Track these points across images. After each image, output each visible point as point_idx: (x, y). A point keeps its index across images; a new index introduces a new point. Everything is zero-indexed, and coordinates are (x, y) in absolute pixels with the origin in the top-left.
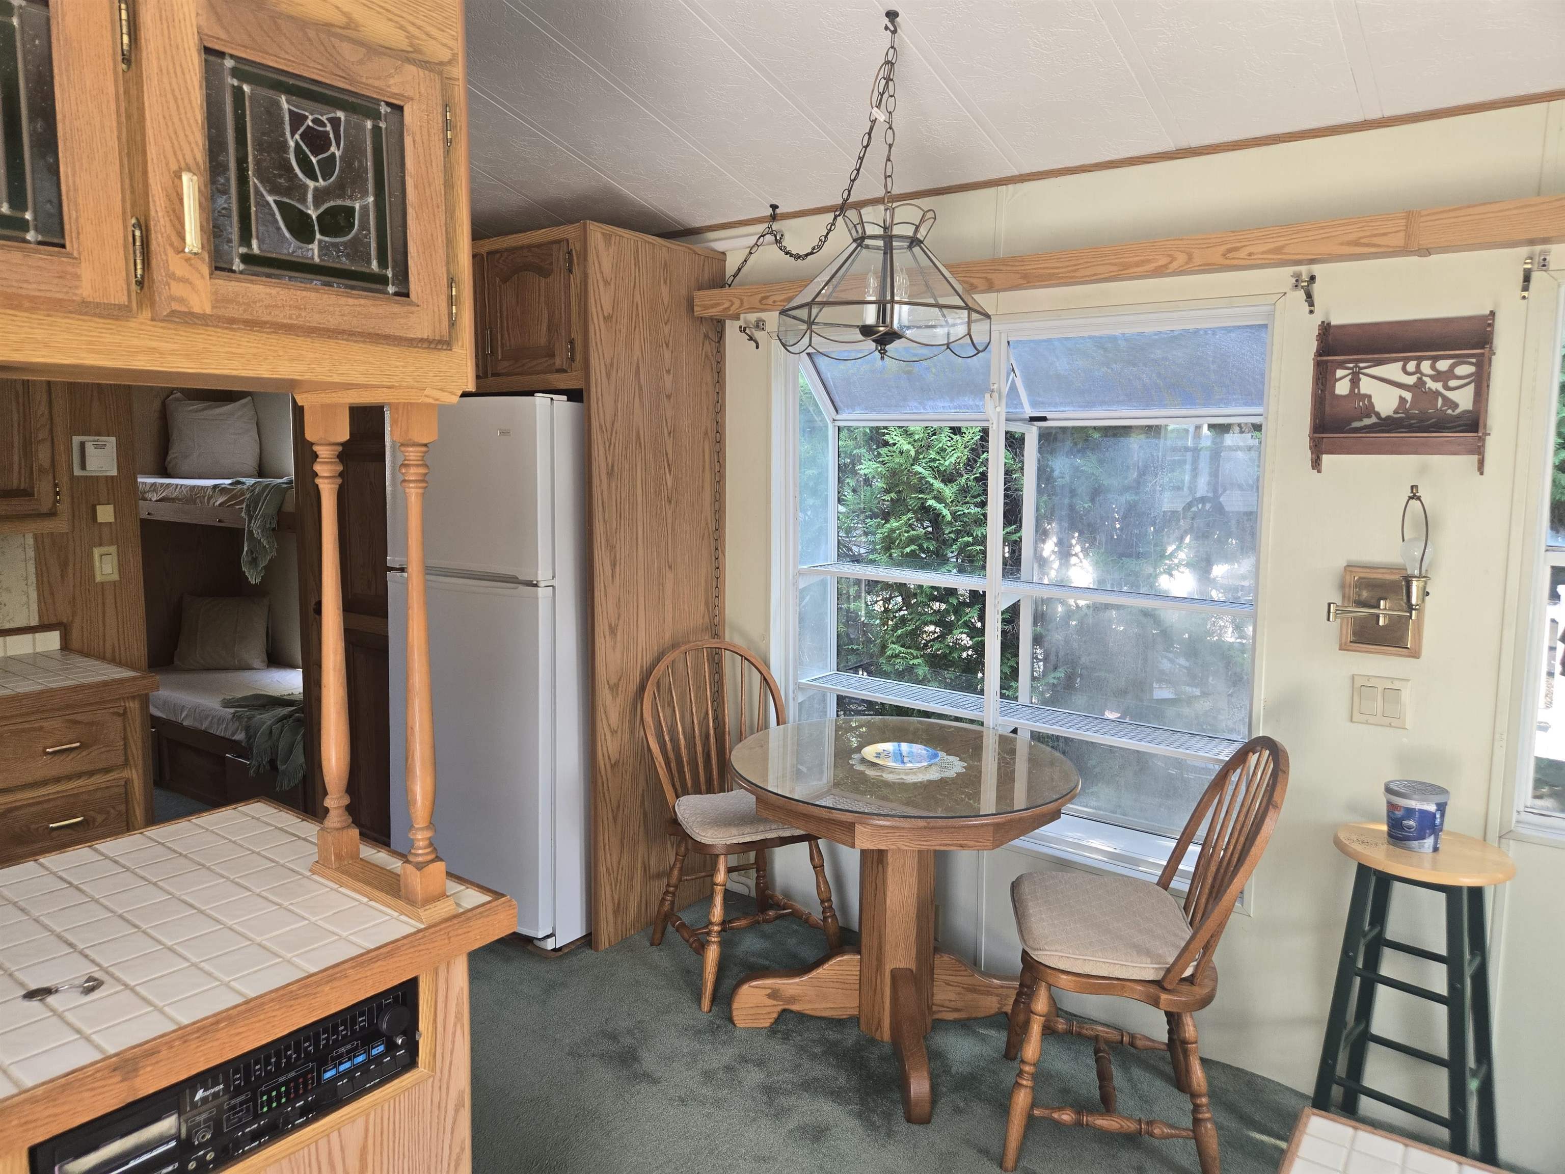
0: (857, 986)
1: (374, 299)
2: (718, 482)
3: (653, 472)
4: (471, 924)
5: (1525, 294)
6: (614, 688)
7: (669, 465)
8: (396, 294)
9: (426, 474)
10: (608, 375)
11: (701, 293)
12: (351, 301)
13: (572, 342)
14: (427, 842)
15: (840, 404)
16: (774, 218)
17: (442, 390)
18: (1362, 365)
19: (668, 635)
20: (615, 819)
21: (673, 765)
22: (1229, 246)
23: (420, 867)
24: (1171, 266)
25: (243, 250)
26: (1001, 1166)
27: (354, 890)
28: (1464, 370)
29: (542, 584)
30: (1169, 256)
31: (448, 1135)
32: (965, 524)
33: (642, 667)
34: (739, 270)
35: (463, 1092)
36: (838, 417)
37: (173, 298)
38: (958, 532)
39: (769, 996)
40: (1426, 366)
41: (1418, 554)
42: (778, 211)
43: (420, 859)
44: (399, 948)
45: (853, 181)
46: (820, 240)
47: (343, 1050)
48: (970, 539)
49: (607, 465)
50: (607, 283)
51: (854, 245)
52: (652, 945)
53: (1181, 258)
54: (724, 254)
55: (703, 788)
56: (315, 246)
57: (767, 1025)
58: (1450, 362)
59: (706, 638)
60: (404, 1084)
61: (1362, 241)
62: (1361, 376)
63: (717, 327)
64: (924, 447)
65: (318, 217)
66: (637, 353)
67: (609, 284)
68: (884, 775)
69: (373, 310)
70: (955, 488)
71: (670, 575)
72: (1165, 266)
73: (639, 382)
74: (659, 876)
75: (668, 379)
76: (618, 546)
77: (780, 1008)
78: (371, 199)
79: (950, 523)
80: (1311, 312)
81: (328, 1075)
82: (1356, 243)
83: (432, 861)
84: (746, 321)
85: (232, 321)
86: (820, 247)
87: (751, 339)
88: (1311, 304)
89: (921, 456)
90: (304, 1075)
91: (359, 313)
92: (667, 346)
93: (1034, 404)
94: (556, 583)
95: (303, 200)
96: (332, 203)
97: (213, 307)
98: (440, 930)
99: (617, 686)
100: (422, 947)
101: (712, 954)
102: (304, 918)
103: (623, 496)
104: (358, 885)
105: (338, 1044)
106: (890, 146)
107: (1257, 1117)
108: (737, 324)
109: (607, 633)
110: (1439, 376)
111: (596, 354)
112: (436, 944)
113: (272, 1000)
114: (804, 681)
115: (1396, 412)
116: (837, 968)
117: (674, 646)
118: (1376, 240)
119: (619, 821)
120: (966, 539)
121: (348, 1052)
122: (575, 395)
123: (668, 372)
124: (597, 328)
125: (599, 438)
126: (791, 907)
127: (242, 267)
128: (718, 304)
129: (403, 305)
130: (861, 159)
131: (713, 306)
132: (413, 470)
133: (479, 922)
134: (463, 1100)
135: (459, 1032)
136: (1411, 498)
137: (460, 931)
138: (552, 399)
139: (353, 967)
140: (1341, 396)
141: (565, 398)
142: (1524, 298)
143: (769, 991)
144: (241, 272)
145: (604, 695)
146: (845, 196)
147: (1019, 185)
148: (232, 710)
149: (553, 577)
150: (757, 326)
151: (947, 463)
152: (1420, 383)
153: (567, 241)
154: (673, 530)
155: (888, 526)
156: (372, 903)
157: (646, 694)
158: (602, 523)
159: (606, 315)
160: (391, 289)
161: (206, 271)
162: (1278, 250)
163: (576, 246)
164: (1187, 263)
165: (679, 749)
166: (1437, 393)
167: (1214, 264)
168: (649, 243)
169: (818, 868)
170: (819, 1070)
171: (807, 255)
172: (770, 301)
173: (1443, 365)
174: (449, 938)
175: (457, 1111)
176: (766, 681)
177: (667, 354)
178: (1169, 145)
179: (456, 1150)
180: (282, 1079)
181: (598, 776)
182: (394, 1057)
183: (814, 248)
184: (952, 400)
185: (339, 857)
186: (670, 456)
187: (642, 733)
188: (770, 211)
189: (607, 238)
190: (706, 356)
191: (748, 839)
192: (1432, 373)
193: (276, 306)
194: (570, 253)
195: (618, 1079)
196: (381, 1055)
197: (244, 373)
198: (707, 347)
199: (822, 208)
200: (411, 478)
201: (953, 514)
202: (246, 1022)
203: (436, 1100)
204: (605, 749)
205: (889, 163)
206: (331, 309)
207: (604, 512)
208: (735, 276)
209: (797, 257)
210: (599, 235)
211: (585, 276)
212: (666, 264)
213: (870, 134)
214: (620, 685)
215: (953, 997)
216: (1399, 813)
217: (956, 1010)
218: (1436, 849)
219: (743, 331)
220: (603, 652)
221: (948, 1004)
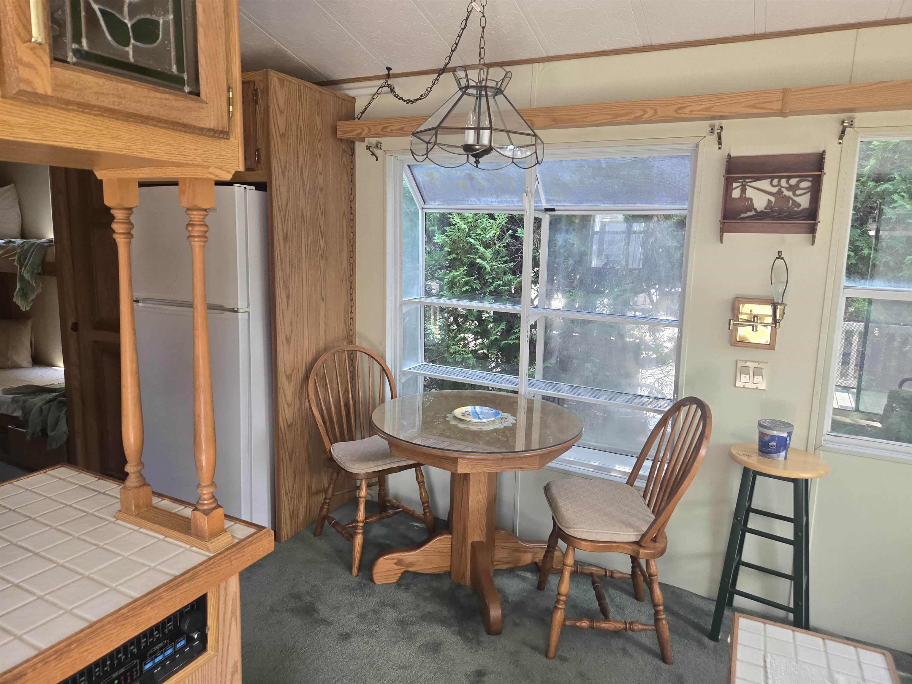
0: (450, 554)
1: (176, 95)
2: (352, 245)
3: (312, 238)
4: (245, 550)
5: (841, 141)
6: (289, 377)
7: (321, 234)
8: (190, 93)
9: (206, 232)
10: (283, 173)
11: (342, 122)
12: (158, 95)
13: (258, 150)
14: (210, 495)
15: (426, 198)
16: (388, 76)
17: (221, 169)
18: (747, 180)
19: (321, 343)
20: (291, 459)
21: (328, 424)
22: (679, 106)
23: (207, 513)
24: (644, 116)
25: (75, 46)
26: (546, 656)
27: (152, 530)
28: (805, 184)
29: (241, 311)
30: (644, 110)
32: (498, 274)
33: (306, 363)
34: (366, 109)
35: (237, 662)
36: (426, 206)
37: (20, 80)
38: (493, 278)
39: (396, 564)
40: (783, 182)
41: (781, 290)
42: (391, 72)
43: (205, 507)
44: (197, 573)
45: (453, 51)
46: (427, 90)
47: (157, 648)
48: (501, 282)
49: (283, 233)
50: (281, 112)
51: (460, 93)
52: (315, 536)
53: (650, 112)
54: (354, 98)
55: (346, 437)
56: (130, 49)
57: (395, 581)
58: (797, 179)
59: (345, 344)
60: (198, 663)
61: (758, 105)
62: (747, 187)
63: (351, 145)
64: (473, 227)
65: (132, 26)
66: (301, 160)
67: (283, 113)
68: (470, 427)
69: (175, 104)
70: (492, 252)
71: (323, 305)
72: (641, 117)
73: (303, 179)
74: (318, 493)
75: (321, 178)
76: (291, 287)
77: (402, 571)
78: (171, 17)
79: (489, 273)
80: (720, 148)
81: (147, 666)
82: (753, 107)
83: (214, 508)
84: (369, 143)
85: (68, 102)
86: (426, 95)
87: (373, 154)
88: (720, 143)
89: (471, 232)
90: (131, 670)
91: (165, 105)
92: (320, 156)
93: (548, 201)
94: (250, 310)
95: (121, 12)
96: (142, 16)
97: (54, 90)
98: (225, 556)
99: (291, 375)
100: (213, 570)
101: (359, 540)
102: (120, 555)
103: (294, 253)
104: (156, 526)
105: (153, 644)
106: (483, 28)
107: (681, 612)
108: (363, 145)
109: (285, 342)
110: (791, 188)
111: (275, 159)
112: (222, 567)
113: (109, 622)
114: (405, 369)
115: (765, 209)
116: (438, 544)
117: (326, 350)
118: (765, 105)
119: (293, 461)
120: (499, 282)
121: (161, 648)
122: (261, 187)
123: (321, 173)
124: (276, 142)
125: (278, 214)
126: (402, 507)
127: (74, 60)
128: (353, 131)
129: (196, 101)
130: (460, 36)
131: (350, 132)
132: (197, 228)
133: (250, 548)
134: (237, 666)
135: (234, 622)
136: (777, 258)
137: (238, 556)
138: (245, 188)
139: (166, 591)
140: (734, 199)
141: (254, 188)
142: (840, 143)
143: (396, 561)
144: (74, 64)
145: (283, 381)
146: (447, 61)
147: (546, 64)
148: (11, 396)
149: (248, 306)
150: (377, 147)
151: (488, 236)
152: (780, 192)
153: (254, 82)
154: (324, 276)
155: (451, 274)
156: (167, 539)
157: (310, 381)
158: (280, 270)
159: (281, 133)
160: (187, 89)
161: (47, 59)
162: (707, 109)
163: (260, 86)
164: (653, 115)
165: (331, 413)
166: (789, 198)
167: (670, 116)
168: (308, 87)
169: (420, 483)
170: (430, 607)
171: (417, 100)
172: (389, 130)
173: (793, 181)
174: (231, 562)
175: (233, 675)
176: (384, 370)
177: (320, 162)
178: (640, 43)
180: (115, 675)
181: (280, 433)
182: (192, 647)
183: (421, 96)
184: (497, 197)
185: (137, 507)
186: (322, 228)
187: (307, 404)
188: (386, 72)
189: (282, 82)
190: (344, 164)
191: (380, 469)
192: (787, 186)
193: (102, 93)
194: (256, 90)
195: (305, 624)
196: (184, 647)
197: (76, 146)
198: (344, 159)
199: (420, 72)
200: (196, 234)
201: (491, 267)
202: (92, 641)
203: (219, 671)
204: (284, 415)
205: (482, 39)
206: (144, 100)
207: (282, 263)
208: (363, 113)
209: (408, 101)
210: (276, 80)
211: (267, 108)
212: (318, 102)
213: (466, 20)
214: (293, 375)
215: (505, 555)
216: (767, 439)
217: (507, 563)
218: (786, 458)
219: (367, 149)
220: (282, 354)
221: (502, 560)
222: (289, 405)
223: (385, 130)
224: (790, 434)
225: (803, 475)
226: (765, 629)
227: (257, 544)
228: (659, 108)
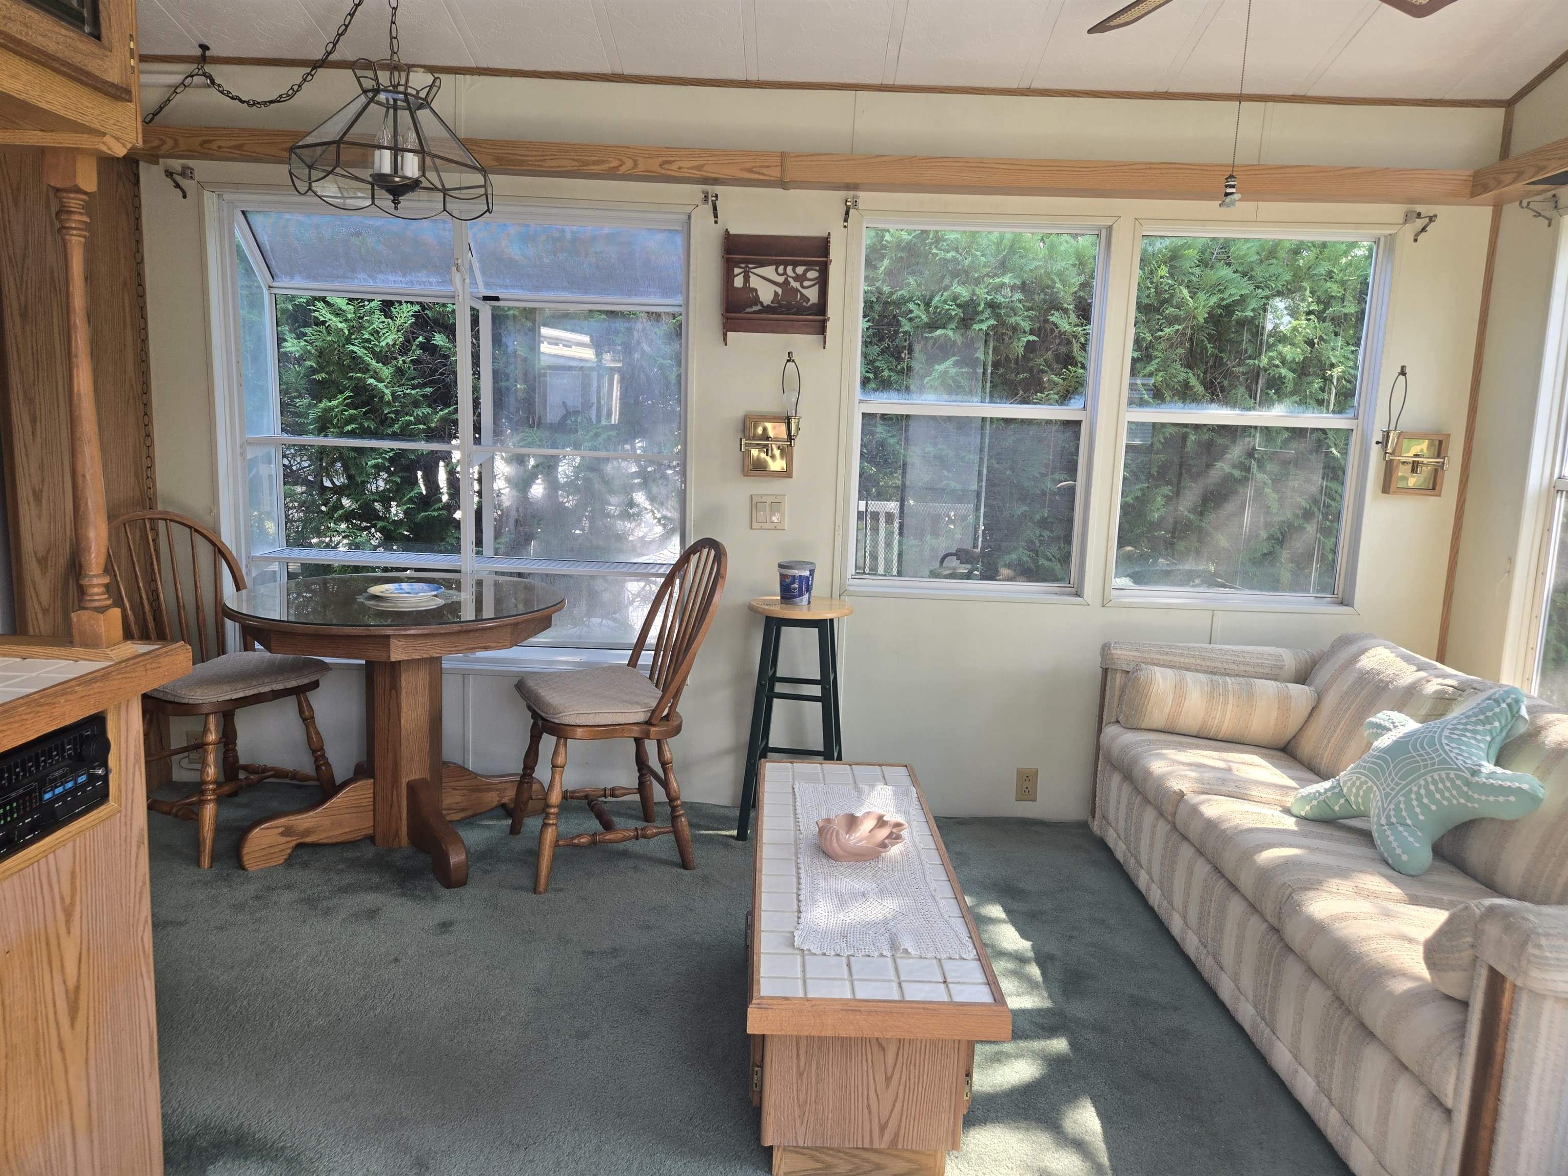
0: (372, 807)
1: (76, 34)
4: (161, 660)
5: (846, 224)
6: (43, 562)
8: (91, 34)
14: (103, 588)
15: (277, 271)
16: (205, 59)
17: (117, 139)
18: (750, 266)
22: (664, 159)
23: (96, 613)
24: (621, 168)
26: (535, 892)
28: (812, 274)
30: (620, 160)
31: (133, 868)
32: (403, 406)
34: (161, 108)
35: (143, 830)
38: (397, 413)
39: (282, 834)
40: (789, 269)
41: (794, 400)
42: (208, 53)
45: (340, 35)
46: (292, 88)
47: (57, 774)
48: (412, 418)
49: (20, 304)
51: (363, 100)
53: (628, 165)
57: (282, 861)
58: (804, 268)
60: (101, 815)
61: (757, 170)
62: (751, 274)
63: (130, 167)
64: (356, 328)
69: (76, 45)
70: (391, 370)
72: (616, 170)
77: (294, 843)
79: (389, 404)
80: (716, 222)
81: (47, 796)
82: (750, 170)
83: (109, 608)
84: (168, 166)
86: (290, 97)
87: (177, 186)
88: (716, 216)
89: (353, 337)
90: (29, 794)
93: (487, 285)
98: (139, 662)
99: (45, 559)
101: (209, 811)
106: (395, 9)
109: (31, 500)
110: (798, 278)
112: (137, 674)
114: (259, 552)
115: (772, 302)
116: (351, 794)
118: (763, 171)
120: (407, 418)
121: (62, 776)
125: (9, 272)
126: (272, 769)
129: (99, 46)
130: (352, 15)
133: (167, 659)
134: (143, 836)
135: (137, 773)
136: (788, 361)
139: (79, 685)
140: (737, 288)
142: (845, 227)
143: (281, 830)
145: (32, 568)
146: (329, 49)
147: (476, 77)
150: (183, 174)
151: (383, 344)
152: (786, 282)
155: (322, 405)
160: (89, 29)
162: (699, 168)
164: (633, 168)
166: (797, 290)
167: (653, 174)
169: (307, 720)
171: (271, 102)
172: (214, 147)
173: (800, 270)
174: (146, 670)
175: (139, 847)
176: (220, 552)
178: (606, 69)
179: (140, 884)
180: (14, 795)
182: (93, 789)
183: (281, 96)
184: (404, 275)
188: (198, 52)
190: (120, 198)
191: (241, 694)
192: (794, 275)
196: (85, 784)
198: (121, 189)
199: (262, 59)
200: (73, 225)
201: (393, 394)
203: (123, 835)
205: (393, 26)
207: (19, 359)
208: (154, 115)
209: (254, 104)
214: (49, 559)
215: (459, 799)
216: (788, 581)
217: (463, 810)
218: (809, 603)
219: (167, 176)
220: (28, 519)
221: (454, 806)
222: (45, 611)
223: (206, 146)
224: (812, 572)
225: (828, 616)
226: (793, 767)
227: (174, 657)
228: (640, 159)
